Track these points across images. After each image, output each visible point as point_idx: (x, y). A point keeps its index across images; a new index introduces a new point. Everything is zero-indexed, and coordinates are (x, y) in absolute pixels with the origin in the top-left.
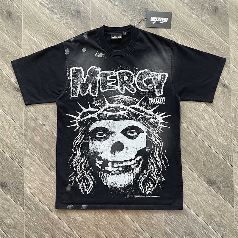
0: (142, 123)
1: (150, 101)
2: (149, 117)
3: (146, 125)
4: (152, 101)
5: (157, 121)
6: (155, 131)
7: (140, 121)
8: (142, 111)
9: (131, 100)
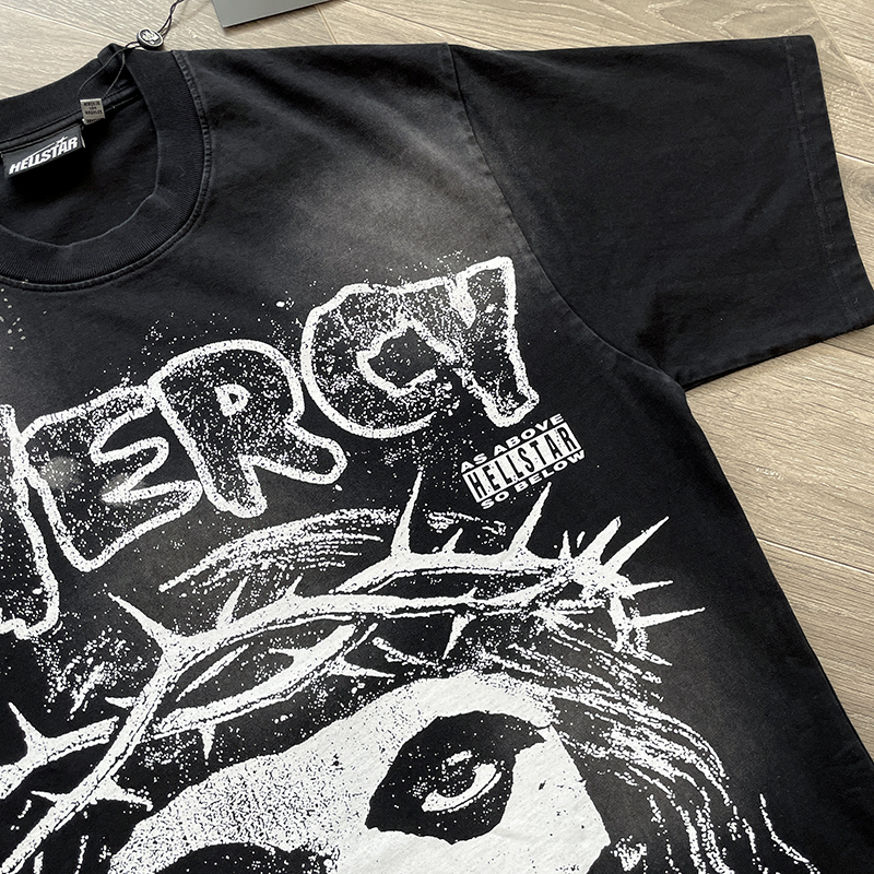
0: (497, 668)
1: (478, 484)
2: (524, 596)
3: (527, 669)
4: (491, 478)
5: (590, 604)
6: (613, 680)
7: (471, 662)
8: (454, 583)
9: (336, 534)
